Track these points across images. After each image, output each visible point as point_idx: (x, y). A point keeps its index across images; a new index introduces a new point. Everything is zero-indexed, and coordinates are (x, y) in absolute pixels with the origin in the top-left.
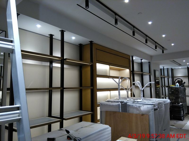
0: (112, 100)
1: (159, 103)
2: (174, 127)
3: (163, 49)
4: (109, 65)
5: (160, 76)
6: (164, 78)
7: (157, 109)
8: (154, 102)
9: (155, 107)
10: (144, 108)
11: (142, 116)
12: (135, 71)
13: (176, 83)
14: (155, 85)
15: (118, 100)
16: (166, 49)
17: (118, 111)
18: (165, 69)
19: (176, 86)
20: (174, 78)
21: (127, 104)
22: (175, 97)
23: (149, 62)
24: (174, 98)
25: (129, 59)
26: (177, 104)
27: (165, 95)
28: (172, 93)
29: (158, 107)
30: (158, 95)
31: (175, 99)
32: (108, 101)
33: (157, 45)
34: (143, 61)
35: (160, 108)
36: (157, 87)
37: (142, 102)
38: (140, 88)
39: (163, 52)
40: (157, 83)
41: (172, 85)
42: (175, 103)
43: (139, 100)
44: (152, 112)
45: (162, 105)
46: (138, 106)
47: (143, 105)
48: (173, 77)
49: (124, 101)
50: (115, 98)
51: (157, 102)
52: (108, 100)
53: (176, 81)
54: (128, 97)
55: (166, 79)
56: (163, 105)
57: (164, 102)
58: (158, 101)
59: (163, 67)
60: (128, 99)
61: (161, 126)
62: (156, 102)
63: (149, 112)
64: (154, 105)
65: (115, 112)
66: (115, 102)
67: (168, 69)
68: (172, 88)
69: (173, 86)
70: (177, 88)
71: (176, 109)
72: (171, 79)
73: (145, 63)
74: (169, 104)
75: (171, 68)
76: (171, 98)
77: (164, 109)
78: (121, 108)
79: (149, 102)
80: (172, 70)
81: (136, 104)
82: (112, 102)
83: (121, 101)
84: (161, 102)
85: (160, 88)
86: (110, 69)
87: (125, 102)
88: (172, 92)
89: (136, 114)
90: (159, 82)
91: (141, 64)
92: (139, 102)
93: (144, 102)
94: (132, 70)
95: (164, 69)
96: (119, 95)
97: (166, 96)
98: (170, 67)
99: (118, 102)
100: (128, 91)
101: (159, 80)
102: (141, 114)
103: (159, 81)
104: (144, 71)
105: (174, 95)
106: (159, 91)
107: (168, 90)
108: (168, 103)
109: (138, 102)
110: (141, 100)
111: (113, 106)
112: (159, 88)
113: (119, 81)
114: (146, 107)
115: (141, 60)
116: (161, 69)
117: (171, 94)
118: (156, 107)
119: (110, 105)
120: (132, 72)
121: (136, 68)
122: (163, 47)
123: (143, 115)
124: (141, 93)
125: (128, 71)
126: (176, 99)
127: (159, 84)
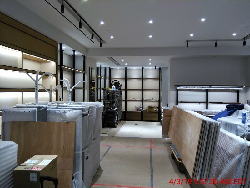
0: (24, 105)
1: (90, 108)
2: (106, 135)
3: (101, 41)
4: (23, 52)
5: (96, 76)
6: (101, 78)
7: (87, 115)
8: (84, 106)
9: (84, 113)
10: (70, 114)
11: (67, 124)
12: (64, 66)
13: (113, 85)
14: (90, 87)
15: (35, 105)
16: (105, 42)
17: (33, 120)
18: (103, 67)
19: (113, 89)
20: (111, 80)
21: (48, 109)
23: (84, 56)
25: (56, 48)
26: (111, 109)
27: (100, 99)
29: (89, 112)
30: (92, 99)
32: (17, 107)
33: (94, 34)
34: (76, 53)
35: (91, 113)
36: (91, 89)
37: (69, 106)
38: (68, 89)
39: (101, 46)
40: (92, 84)
41: (109, 87)
42: (110, 109)
43: (65, 104)
44: (80, 118)
45: (93, 110)
46: (62, 112)
47: (69, 110)
48: (110, 78)
49: (42, 106)
50: (30, 102)
51: (88, 106)
52: (17, 105)
53: (113, 83)
54: (51, 101)
55: (103, 80)
56: (95, 110)
57: (97, 106)
58: (90, 104)
59: (101, 65)
60: (50, 103)
61: (90, 135)
62: (86, 106)
63: (76, 118)
64: (84, 110)
65: (28, 121)
66: (28, 107)
67: (105, 67)
68: (108, 91)
69: (110, 89)
70: (113, 91)
71: (110, 115)
72: (108, 81)
73: (79, 56)
74: (102, 108)
75: (109, 68)
76: (106, 102)
77: (95, 114)
78: (37, 116)
79: (77, 106)
80: (110, 69)
81: (60, 109)
82: (23, 107)
83: (38, 105)
84: (93, 105)
85: (94, 91)
86: (24, 58)
87: (45, 107)
88: (108, 96)
89: (59, 123)
90: (94, 83)
91: (73, 58)
92: (65, 106)
93: (71, 106)
94: (59, 64)
95: (101, 67)
96: (37, 97)
97: (102, 100)
98: (107, 66)
99: (33, 107)
100: (52, 93)
101: (94, 81)
102: (66, 121)
104: (76, 68)
105: (110, 99)
106: (94, 95)
107: (104, 93)
108: (100, 108)
109: (63, 106)
110: (69, 104)
111: (24, 113)
113: (37, 77)
114: (72, 112)
115: (74, 51)
116: (98, 68)
118: (86, 112)
119: (19, 113)
120: (59, 67)
121: (66, 61)
122: (101, 39)
123: (69, 123)
124: (69, 95)
125: (53, 64)
126: (111, 104)
127: (94, 86)
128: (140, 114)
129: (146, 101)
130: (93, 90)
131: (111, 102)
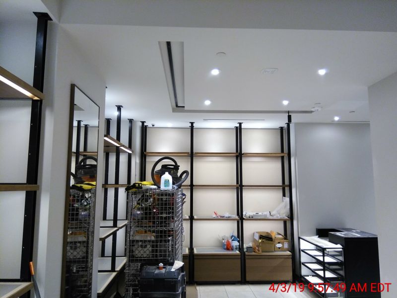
6: (118, 151)
19: (163, 187)
22: (157, 232)
24: (153, 238)
26: (161, 265)
27: (115, 220)
28: (146, 214)
30: (83, 225)
31: (153, 242)
42: (156, 264)
48: (144, 153)
68: (144, 195)
70: (166, 194)
75: (142, 123)
80: (144, 130)
85: (95, 194)
88: (147, 212)
90: (95, 167)
98: (138, 117)
101: (96, 160)
103: (95, 163)
105: (154, 223)
112: (93, 192)
116: (108, 121)
117: (142, 219)
126: (157, 241)
127: (93, 177)
128: (239, 261)
129: (251, 219)
130: (89, 191)
131: (157, 237)
